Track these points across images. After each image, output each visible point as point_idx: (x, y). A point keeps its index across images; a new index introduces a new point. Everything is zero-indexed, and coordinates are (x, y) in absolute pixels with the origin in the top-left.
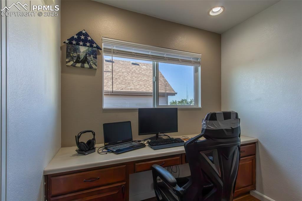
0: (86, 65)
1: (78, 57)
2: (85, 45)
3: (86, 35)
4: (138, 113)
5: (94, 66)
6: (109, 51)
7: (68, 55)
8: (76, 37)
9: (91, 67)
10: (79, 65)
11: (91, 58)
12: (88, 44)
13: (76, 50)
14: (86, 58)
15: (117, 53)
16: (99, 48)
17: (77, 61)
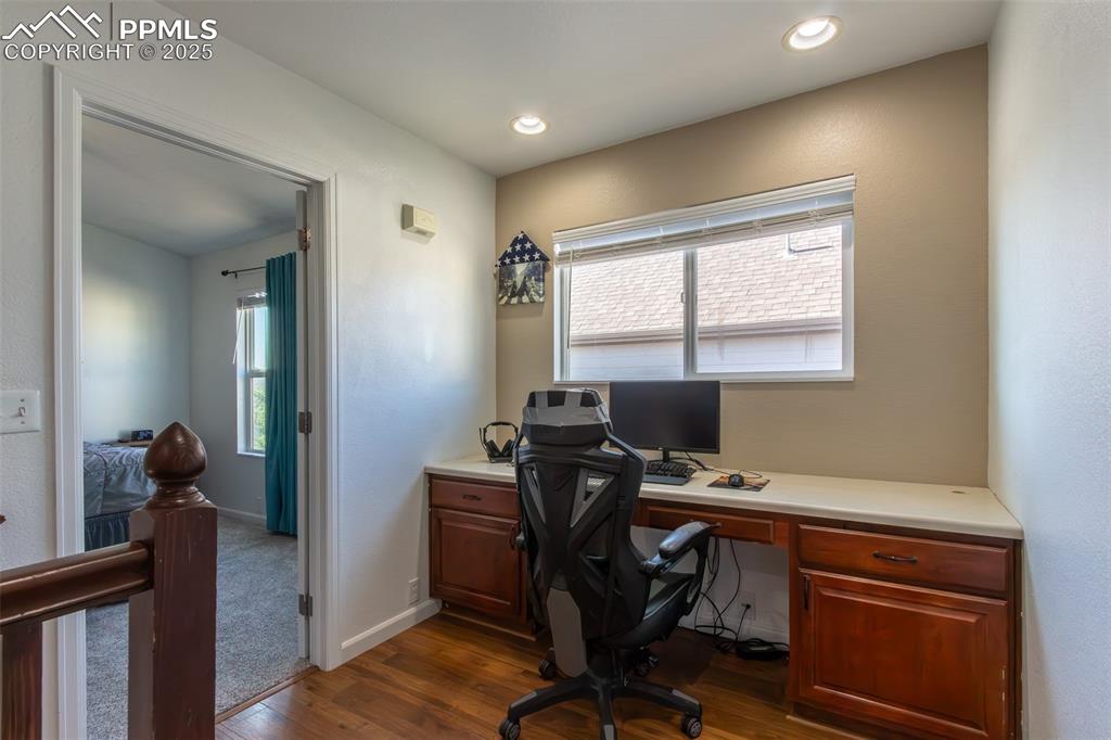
0: (525, 299)
1: (515, 286)
2: (522, 261)
3: (525, 239)
4: (608, 392)
5: (536, 298)
6: (565, 257)
7: (501, 287)
8: (509, 250)
9: (532, 301)
10: (515, 300)
11: (531, 283)
12: (527, 257)
13: (511, 274)
14: (524, 283)
15: (582, 256)
16: (544, 258)
17: (513, 295)
